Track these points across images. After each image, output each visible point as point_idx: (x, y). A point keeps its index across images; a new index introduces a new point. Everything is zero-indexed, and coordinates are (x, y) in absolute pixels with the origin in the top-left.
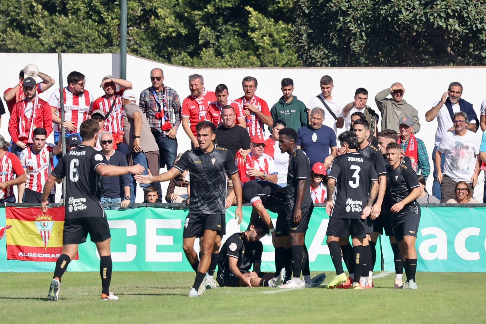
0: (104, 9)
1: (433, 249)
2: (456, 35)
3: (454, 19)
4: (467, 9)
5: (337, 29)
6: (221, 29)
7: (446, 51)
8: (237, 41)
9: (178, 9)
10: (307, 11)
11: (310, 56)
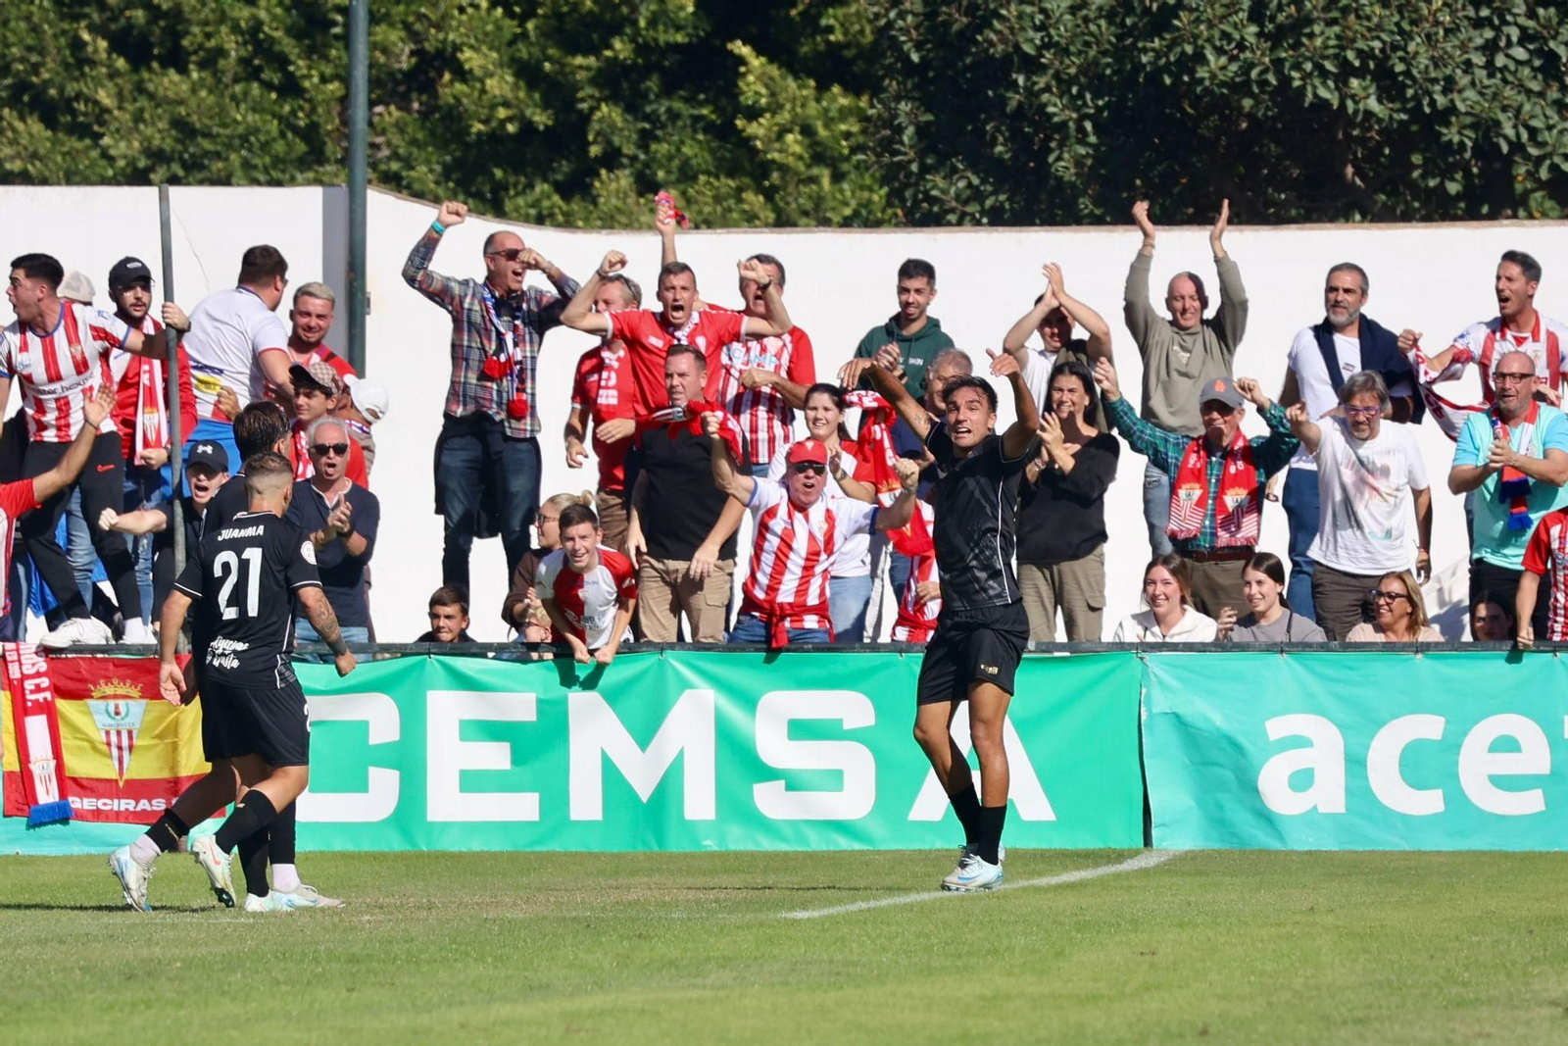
0: (296, 51)
1: (1302, 780)
2: (1370, 128)
3: (1364, 79)
4: (1405, 50)
5: (1008, 110)
6: (654, 112)
7: (1343, 175)
8: (702, 149)
9: (523, 51)
10: (915, 57)
11: (926, 193)
